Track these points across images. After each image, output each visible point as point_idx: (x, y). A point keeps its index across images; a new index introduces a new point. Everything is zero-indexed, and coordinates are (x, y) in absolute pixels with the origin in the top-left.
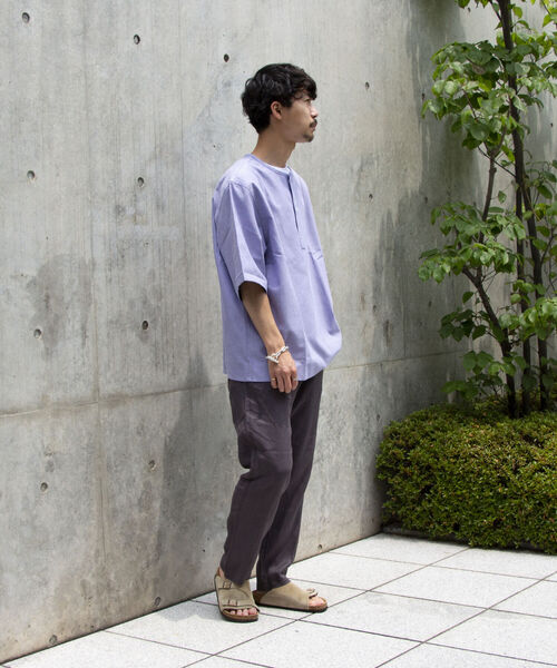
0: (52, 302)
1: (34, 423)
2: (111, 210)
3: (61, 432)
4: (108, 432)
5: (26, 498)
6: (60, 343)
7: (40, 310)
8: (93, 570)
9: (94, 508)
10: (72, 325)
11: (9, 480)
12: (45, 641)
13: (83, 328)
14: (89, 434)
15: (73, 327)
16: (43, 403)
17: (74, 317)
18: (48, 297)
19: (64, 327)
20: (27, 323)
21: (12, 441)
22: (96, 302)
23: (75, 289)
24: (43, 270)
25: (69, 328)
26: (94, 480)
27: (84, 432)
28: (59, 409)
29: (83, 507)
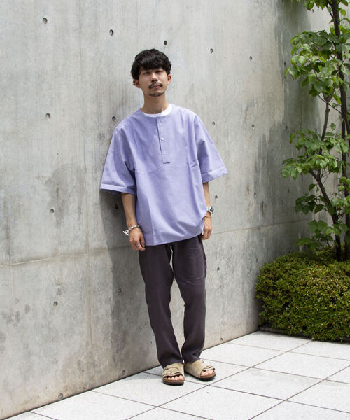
0: (60, 192)
1: (49, 266)
2: (96, 136)
3: (66, 272)
4: (94, 271)
5: (45, 311)
6: (66, 217)
7: (53, 197)
8: (85, 354)
9: (86, 317)
10: (72, 206)
11: (35, 300)
12: (56, 397)
13: (80, 208)
14: (83, 272)
15: (73, 207)
16: (55, 254)
17: (74, 202)
18: (58, 190)
19: (68, 208)
20: (45, 205)
21: (36, 276)
22: (87, 192)
23: (74, 184)
24: (55, 174)
25: (71, 208)
26: (85, 300)
27: (80, 271)
28: (65, 257)
29: (79, 316)
